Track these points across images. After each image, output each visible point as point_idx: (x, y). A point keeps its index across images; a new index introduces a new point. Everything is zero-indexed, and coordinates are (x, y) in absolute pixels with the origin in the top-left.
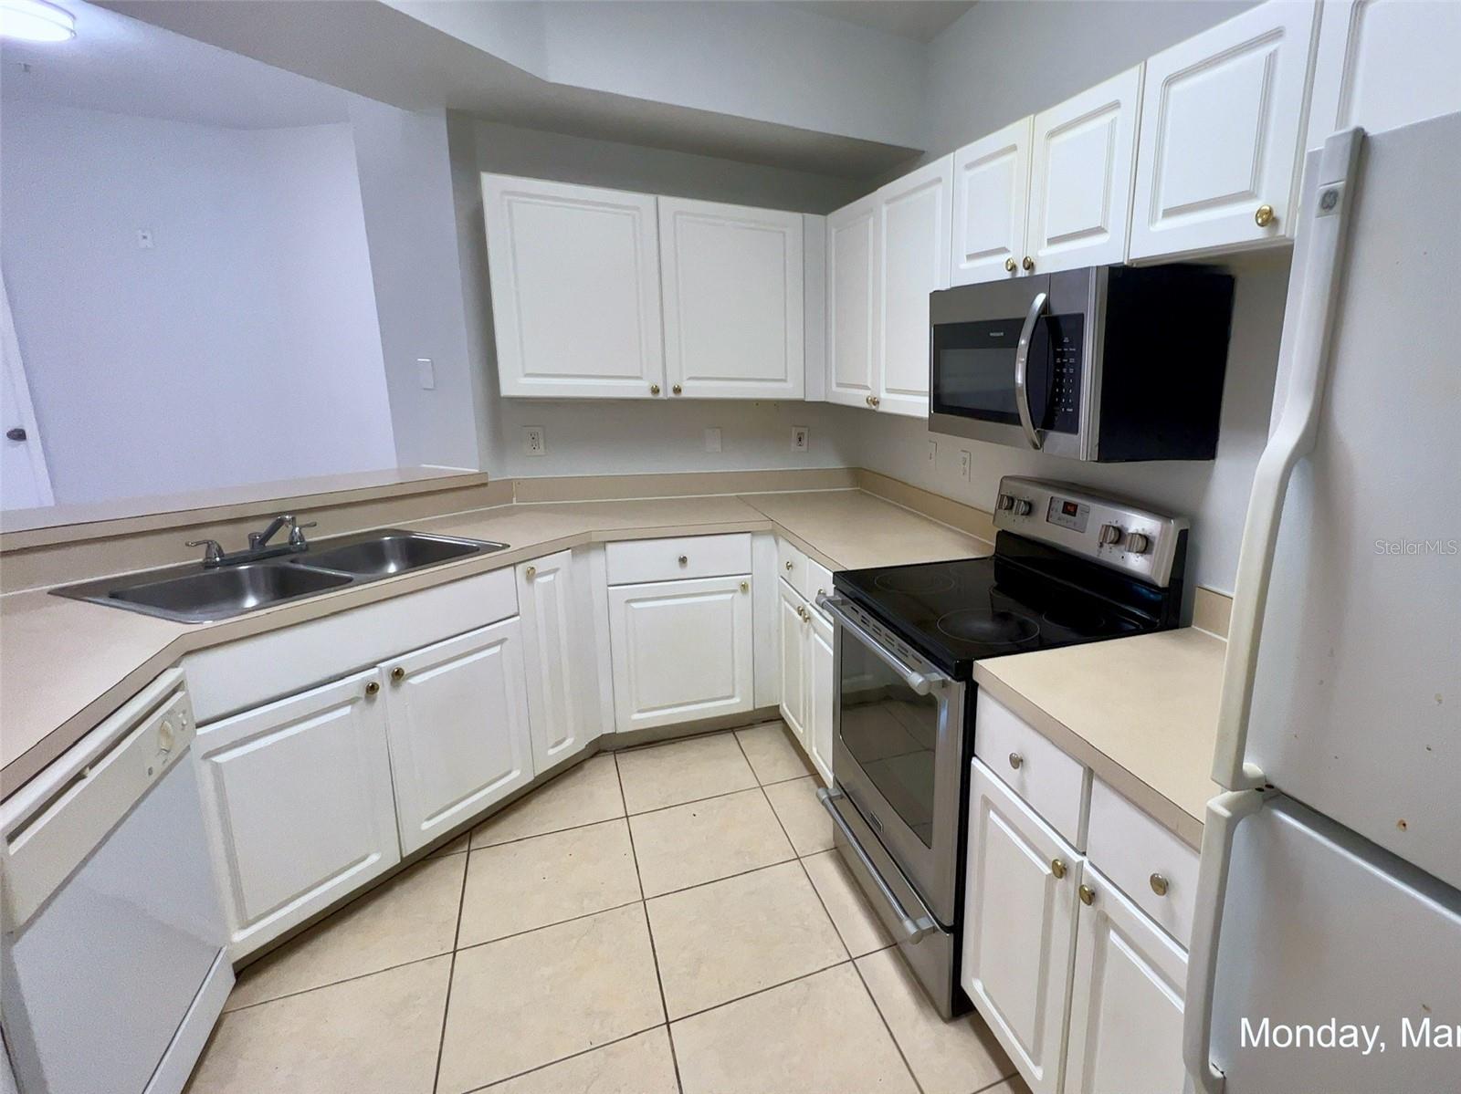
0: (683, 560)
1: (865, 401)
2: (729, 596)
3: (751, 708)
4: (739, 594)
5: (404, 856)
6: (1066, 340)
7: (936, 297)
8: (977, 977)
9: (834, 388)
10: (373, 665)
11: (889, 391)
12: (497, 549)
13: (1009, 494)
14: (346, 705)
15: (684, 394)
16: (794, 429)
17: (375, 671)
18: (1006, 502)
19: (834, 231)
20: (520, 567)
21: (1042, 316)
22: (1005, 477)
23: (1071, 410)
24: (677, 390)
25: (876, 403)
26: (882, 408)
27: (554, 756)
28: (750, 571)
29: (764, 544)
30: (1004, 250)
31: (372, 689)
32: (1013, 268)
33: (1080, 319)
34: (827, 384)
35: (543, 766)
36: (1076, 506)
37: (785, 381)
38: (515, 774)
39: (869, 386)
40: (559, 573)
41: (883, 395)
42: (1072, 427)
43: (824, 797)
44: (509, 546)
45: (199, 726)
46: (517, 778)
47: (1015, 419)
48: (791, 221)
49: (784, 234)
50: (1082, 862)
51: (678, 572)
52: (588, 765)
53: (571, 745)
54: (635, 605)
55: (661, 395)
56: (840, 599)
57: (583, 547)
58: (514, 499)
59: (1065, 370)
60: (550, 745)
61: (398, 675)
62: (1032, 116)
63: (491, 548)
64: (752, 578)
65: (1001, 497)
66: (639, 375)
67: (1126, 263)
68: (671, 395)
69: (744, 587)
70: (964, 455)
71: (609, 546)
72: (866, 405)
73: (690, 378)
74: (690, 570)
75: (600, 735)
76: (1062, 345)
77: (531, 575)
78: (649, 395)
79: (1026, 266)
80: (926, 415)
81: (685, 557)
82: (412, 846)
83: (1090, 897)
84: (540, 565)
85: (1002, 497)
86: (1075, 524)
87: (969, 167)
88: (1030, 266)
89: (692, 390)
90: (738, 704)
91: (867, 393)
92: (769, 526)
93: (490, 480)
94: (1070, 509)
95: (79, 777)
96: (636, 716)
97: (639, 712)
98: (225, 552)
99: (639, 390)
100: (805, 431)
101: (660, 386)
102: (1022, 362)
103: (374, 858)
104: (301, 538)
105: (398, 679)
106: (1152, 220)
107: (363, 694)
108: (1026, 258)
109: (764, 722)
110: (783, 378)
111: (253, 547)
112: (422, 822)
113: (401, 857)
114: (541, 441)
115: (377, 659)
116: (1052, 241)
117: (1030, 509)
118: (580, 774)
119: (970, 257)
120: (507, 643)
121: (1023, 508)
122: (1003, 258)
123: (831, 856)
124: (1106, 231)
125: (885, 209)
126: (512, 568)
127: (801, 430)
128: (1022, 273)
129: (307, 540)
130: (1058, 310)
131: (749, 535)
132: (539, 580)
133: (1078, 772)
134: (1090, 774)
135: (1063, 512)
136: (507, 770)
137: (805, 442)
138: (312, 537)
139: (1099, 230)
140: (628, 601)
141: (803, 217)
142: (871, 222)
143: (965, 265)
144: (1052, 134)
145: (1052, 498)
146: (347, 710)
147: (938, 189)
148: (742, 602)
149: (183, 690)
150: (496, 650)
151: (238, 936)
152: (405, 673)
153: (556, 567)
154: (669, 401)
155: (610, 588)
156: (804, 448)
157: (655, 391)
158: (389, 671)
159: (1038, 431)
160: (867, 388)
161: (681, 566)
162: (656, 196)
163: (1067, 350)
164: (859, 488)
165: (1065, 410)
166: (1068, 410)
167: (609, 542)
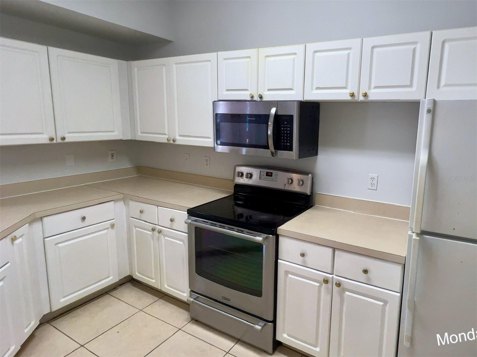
0: (84, 219)
2: (105, 232)
3: (117, 280)
4: (110, 229)
6: (285, 123)
8: (284, 333)
9: (139, 134)
11: (180, 136)
13: (240, 171)
15: (67, 140)
16: (109, 151)
20: (8, 238)
21: (275, 114)
22: (237, 165)
23: (289, 144)
24: (63, 139)
25: (173, 141)
26: (177, 143)
27: (27, 331)
28: (114, 218)
29: (119, 205)
30: (246, 90)
32: (253, 97)
33: (292, 117)
34: (136, 133)
36: (272, 173)
37: (112, 132)
39: (168, 134)
40: (24, 236)
41: (178, 138)
42: (290, 149)
43: (192, 299)
46: (14, 350)
49: (110, 68)
50: (333, 276)
51: (81, 224)
53: (34, 325)
54: (60, 245)
55: (54, 141)
57: (33, 221)
59: (285, 132)
60: (25, 327)
62: (257, 49)
64: (116, 220)
66: (42, 132)
67: (303, 100)
68: (59, 141)
69: (112, 225)
70: (206, 158)
71: (44, 219)
72: (167, 142)
73: (70, 133)
74: (86, 223)
77: (13, 240)
78: (48, 142)
80: (211, 146)
81: (84, 217)
83: (339, 285)
84: (17, 233)
86: (272, 179)
87: (226, 59)
88: (260, 97)
89: (70, 138)
90: (111, 280)
91: (167, 136)
92: (121, 196)
94: (269, 175)
96: (62, 300)
97: (64, 298)
99: (43, 139)
100: (117, 152)
101: (54, 137)
106: (312, 89)
108: (258, 94)
110: (113, 130)
116: (269, 90)
117: (251, 175)
119: (228, 90)
120: (6, 278)
122: (246, 93)
123: (193, 323)
124: (293, 90)
125: (174, 66)
127: (115, 152)
128: (257, 99)
131: (113, 202)
132: (17, 241)
133: (331, 250)
134: (334, 249)
135: (266, 176)
136: (9, 347)
137: (115, 157)
139: (291, 89)
140: (57, 244)
142: (164, 70)
143: (226, 92)
144: (267, 57)
145: (260, 171)
148: (112, 232)
150: (2, 283)
153: (22, 234)
155: (45, 239)
156: (114, 160)
157: (52, 139)
160: (165, 134)
161: (82, 221)
163: (286, 126)
164: (140, 175)
165: (286, 144)
166: (288, 144)
167: (45, 216)
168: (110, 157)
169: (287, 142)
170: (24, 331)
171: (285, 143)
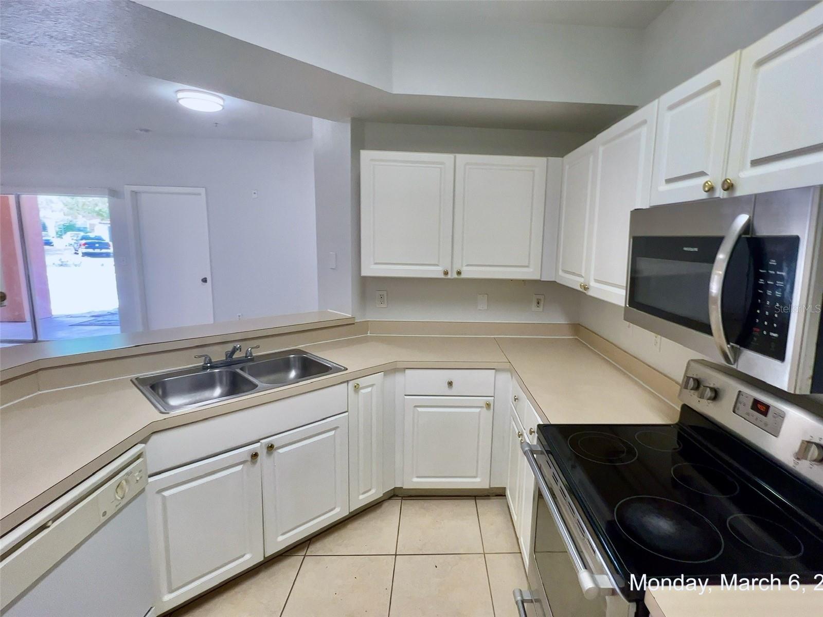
0: (450, 384)
1: (579, 286)
2: (478, 410)
3: (487, 487)
4: (484, 409)
5: (266, 556)
6: (773, 262)
7: (637, 215)
9: (561, 273)
10: (258, 441)
11: (597, 281)
12: (340, 370)
13: (695, 377)
14: (241, 464)
15: (463, 276)
16: (534, 297)
17: (258, 445)
18: (691, 383)
19: (567, 167)
20: (351, 383)
21: (743, 236)
22: (692, 360)
23: (775, 335)
24: (459, 273)
25: (586, 289)
26: (591, 293)
27: (363, 499)
28: (493, 395)
29: (504, 377)
30: (702, 174)
31: (255, 456)
32: (711, 189)
33: (794, 242)
34: (557, 271)
35: (355, 506)
36: (767, 407)
37: (527, 267)
38: (337, 510)
39: (583, 275)
40: (375, 387)
41: (593, 284)
43: (519, 598)
44: (347, 369)
45: (150, 476)
46: (338, 513)
47: (706, 329)
48: (538, 163)
49: (533, 171)
51: (446, 390)
52: (386, 504)
53: (374, 494)
54: (420, 409)
55: (449, 276)
56: (540, 449)
57: (392, 370)
58: (369, 332)
59: (769, 293)
60: (361, 493)
61: (271, 447)
62: (738, 52)
63: (338, 370)
64: (494, 400)
65: (687, 379)
66: (437, 263)
68: (455, 276)
69: (488, 405)
71: (407, 371)
72: (579, 289)
73: (467, 265)
74: (454, 391)
75: (393, 487)
76: (766, 266)
77: (357, 388)
78: (442, 276)
79: (726, 187)
80: (623, 305)
81: (451, 382)
82: (270, 551)
84: (362, 382)
85: (689, 378)
86: (766, 424)
87: (671, 108)
88: (729, 187)
89: (468, 273)
90: (478, 482)
91: (582, 280)
92: (507, 366)
93: (356, 321)
94: (760, 408)
95: (43, 527)
96: (415, 480)
97: (418, 477)
98: (213, 361)
99: (435, 272)
100: (541, 297)
101: (449, 270)
102: (719, 274)
103: (248, 557)
104: (251, 353)
105: (271, 450)
107: (249, 458)
108: (726, 180)
109: (497, 496)
110: (527, 265)
111: (226, 357)
112: (278, 536)
113: (264, 556)
114: (386, 301)
115: (261, 438)
116: (756, 163)
117: (716, 395)
118: (379, 511)
119: (668, 181)
120: (339, 430)
121: (708, 393)
122: (701, 181)
125: (601, 149)
126: (346, 384)
127: (538, 297)
128: (720, 193)
129: (253, 355)
130: (763, 230)
131: (494, 371)
132: (363, 391)
135: (752, 408)
136: (333, 507)
137: (542, 303)
138: (256, 353)
140: (415, 406)
141: (548, 160)
142: (591, 159)
143: (664, 187)
144: (761, 63)
145: (740, 392)
146: (239, 468)
147: (644, 130)
148: (486, 414)
149: (143, 458)
150: (332, 433)
151: (167, 597)
152: (275, 447)
153: (373, 383)
154: (455, 279)
155: (406, 397)
156: (541, 309)
157: (446, 273)
158: (266, 445)
159: (732, 347)
160: (582, 277)
161: (449, 387)
162: (454, 154)
163: (773, 272)
164: (577, 337)
165: (768, 333)
166: (772, 334)
167: (407, 368)
168: (535, 303)
169: (770, 329)
170: (358, 496)
171: (765, 328)
